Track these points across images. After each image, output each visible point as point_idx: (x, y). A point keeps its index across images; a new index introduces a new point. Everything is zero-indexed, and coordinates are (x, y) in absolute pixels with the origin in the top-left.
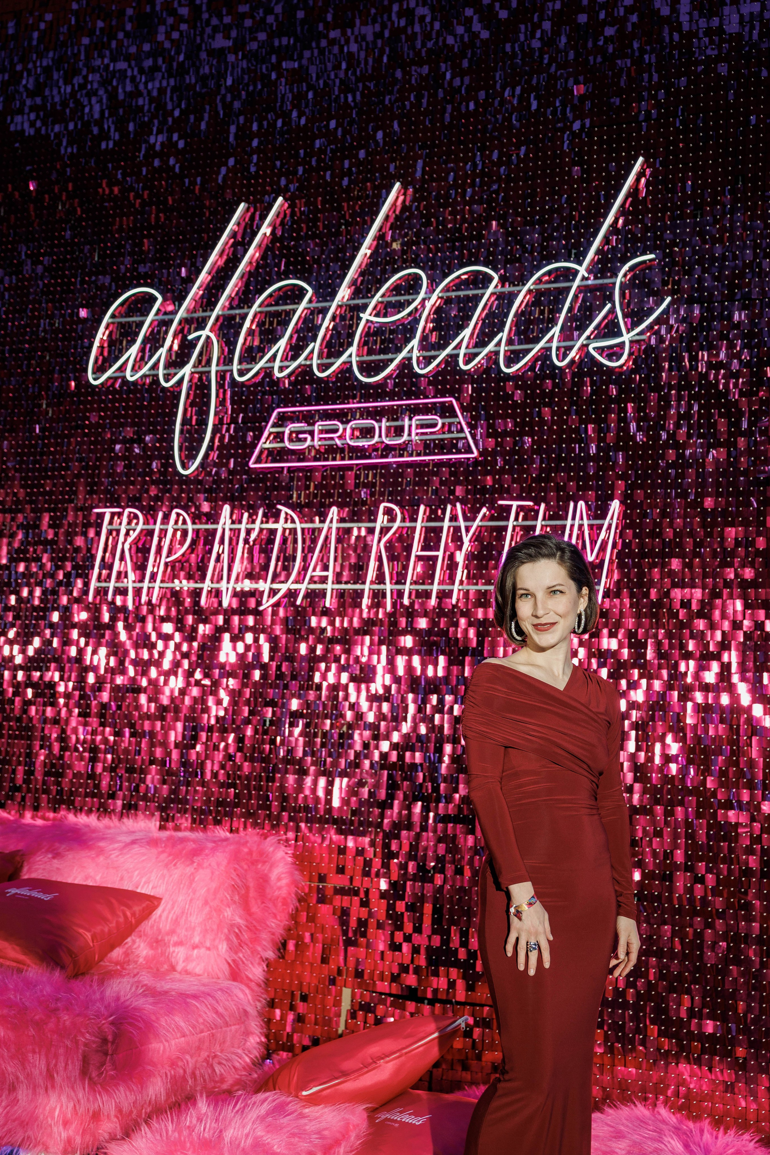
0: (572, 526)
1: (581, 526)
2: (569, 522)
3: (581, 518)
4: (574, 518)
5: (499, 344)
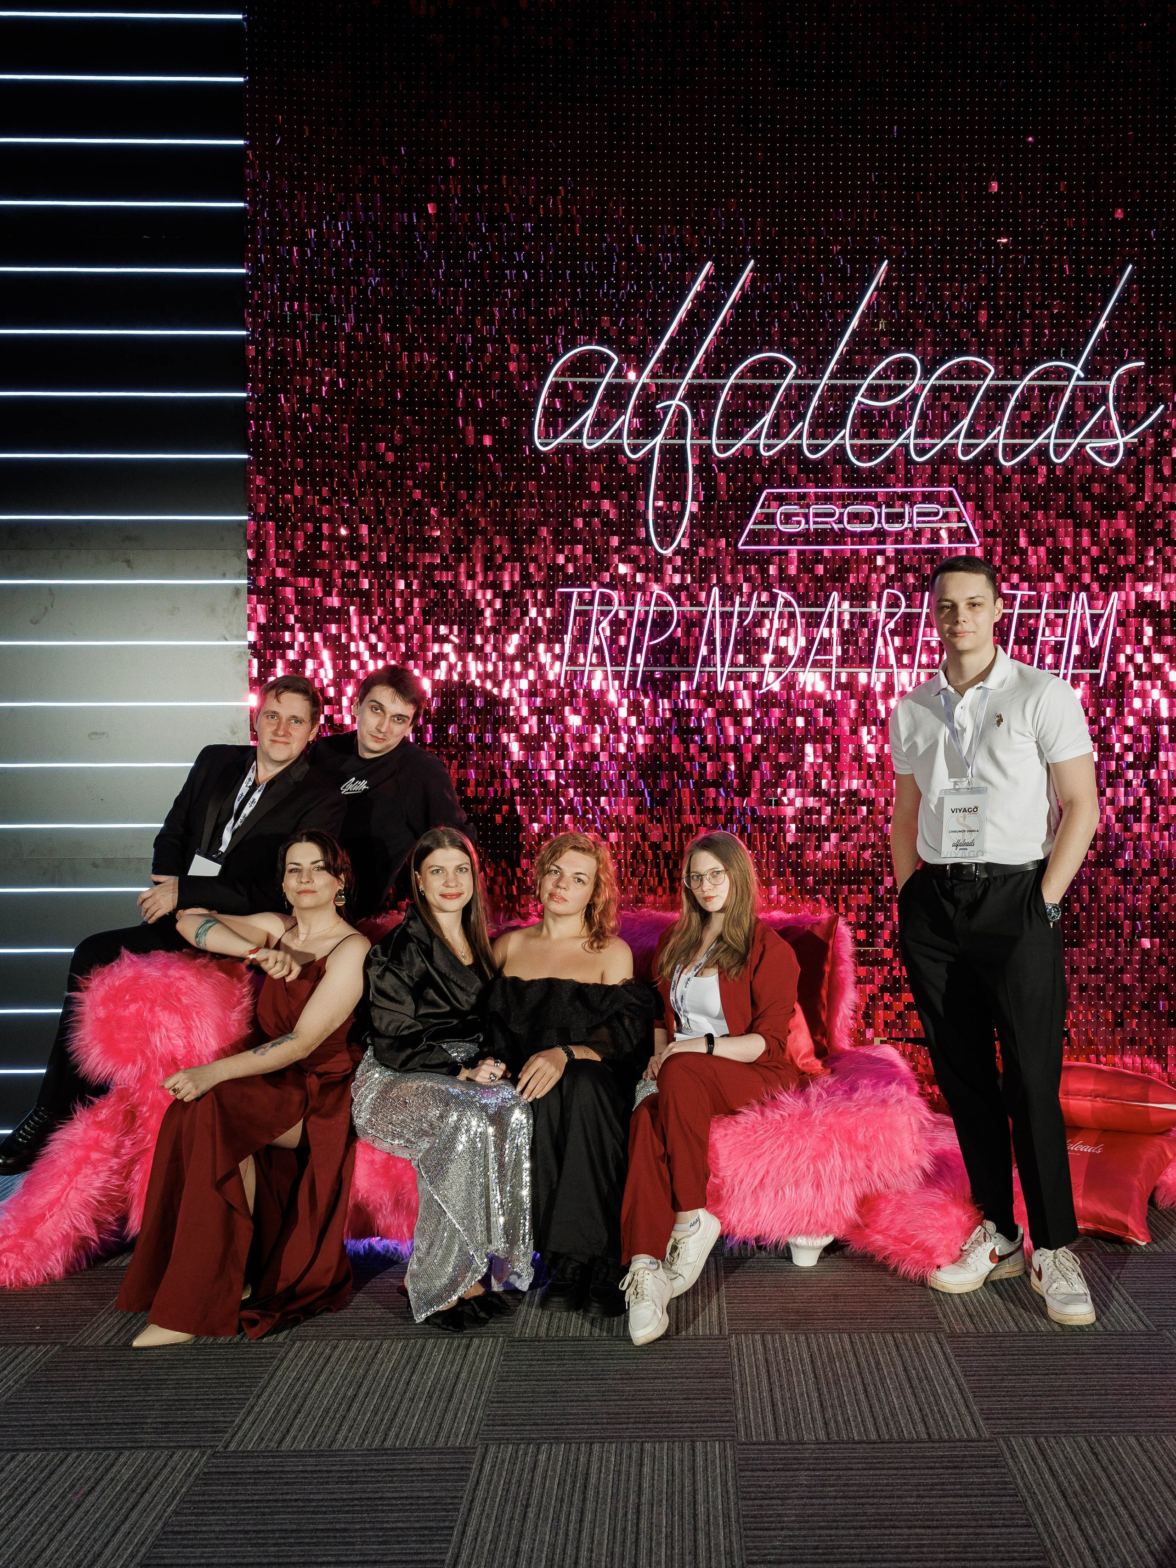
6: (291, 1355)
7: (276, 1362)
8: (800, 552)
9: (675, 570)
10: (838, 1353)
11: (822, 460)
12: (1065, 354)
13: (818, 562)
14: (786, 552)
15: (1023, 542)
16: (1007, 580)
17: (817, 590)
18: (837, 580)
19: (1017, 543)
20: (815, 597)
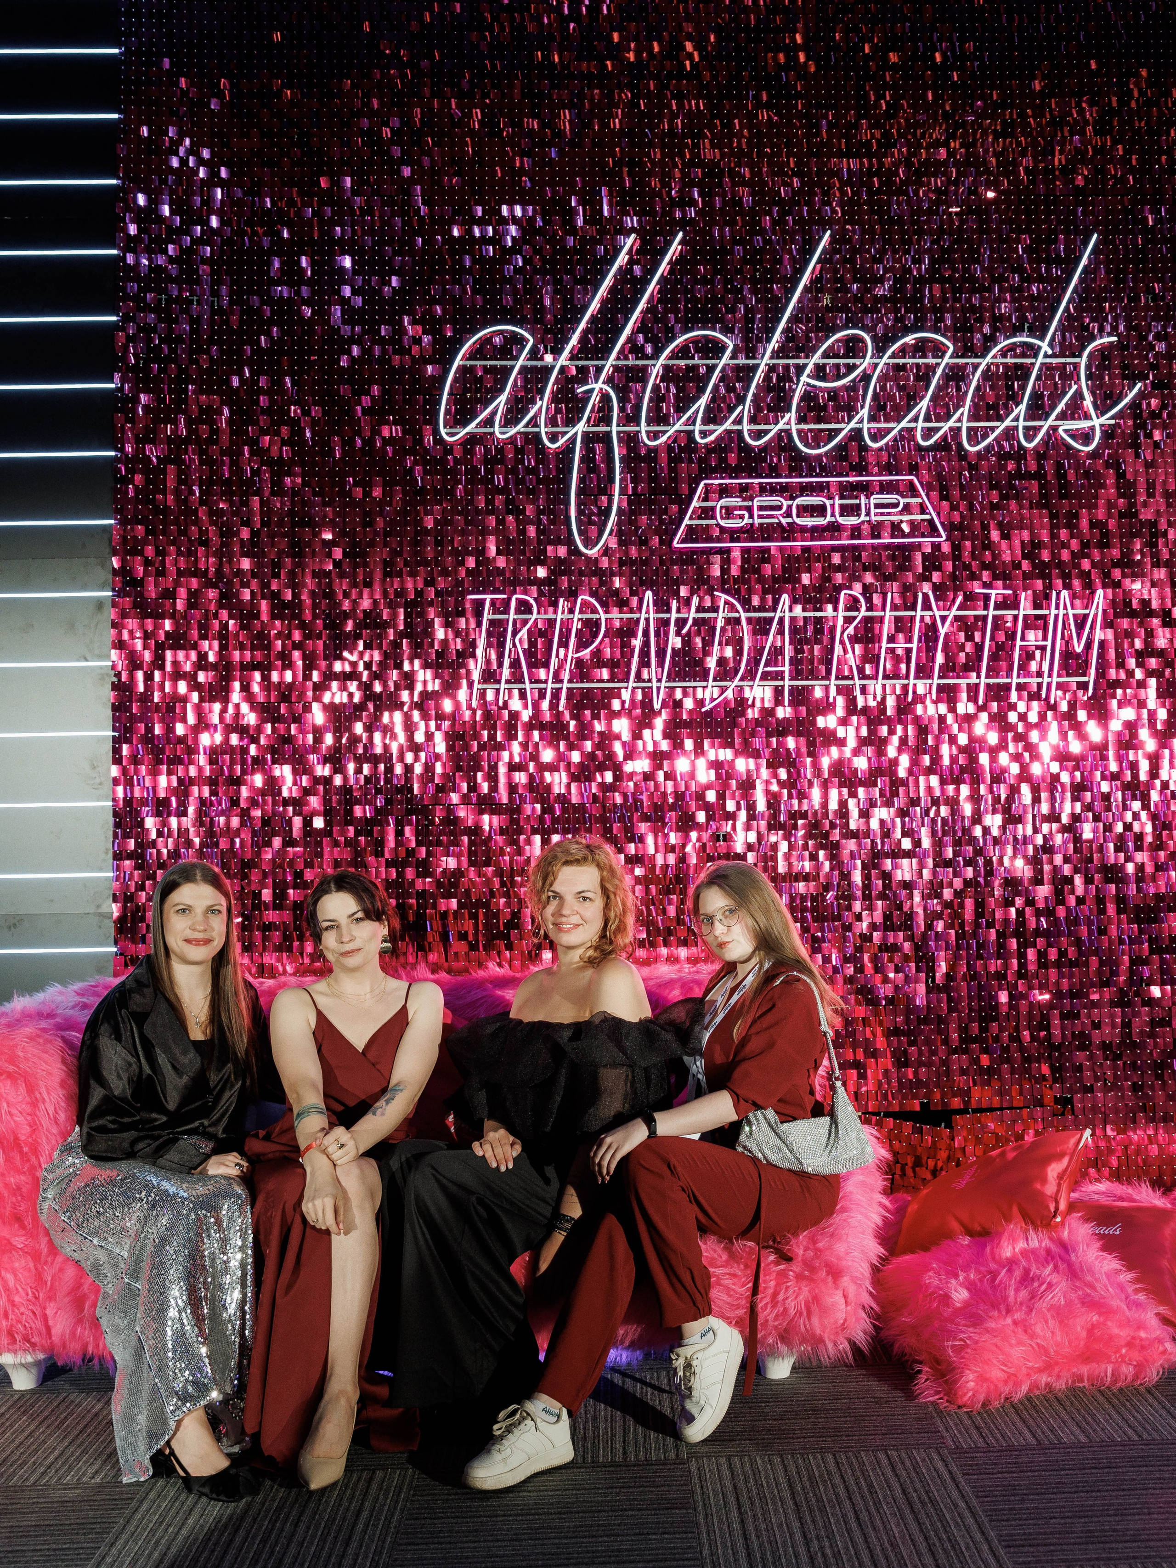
0: (1056, 616)
1: (1066, 616)
2: (1054, 612)
3: (1065, 607)
4: (1057, 607)
5: (959, 420)
6: (152, 1495)
7: (134, 1504)
8: (744, 550)
11: (764, 449)
12: (1030, 329)
13: (767, 561)
14: (728, 551)
15: (995, 535)
16: (979, 578)
17: (765, 592)
18: (787, 581)
19: (988, 537)
20: (763, 600)
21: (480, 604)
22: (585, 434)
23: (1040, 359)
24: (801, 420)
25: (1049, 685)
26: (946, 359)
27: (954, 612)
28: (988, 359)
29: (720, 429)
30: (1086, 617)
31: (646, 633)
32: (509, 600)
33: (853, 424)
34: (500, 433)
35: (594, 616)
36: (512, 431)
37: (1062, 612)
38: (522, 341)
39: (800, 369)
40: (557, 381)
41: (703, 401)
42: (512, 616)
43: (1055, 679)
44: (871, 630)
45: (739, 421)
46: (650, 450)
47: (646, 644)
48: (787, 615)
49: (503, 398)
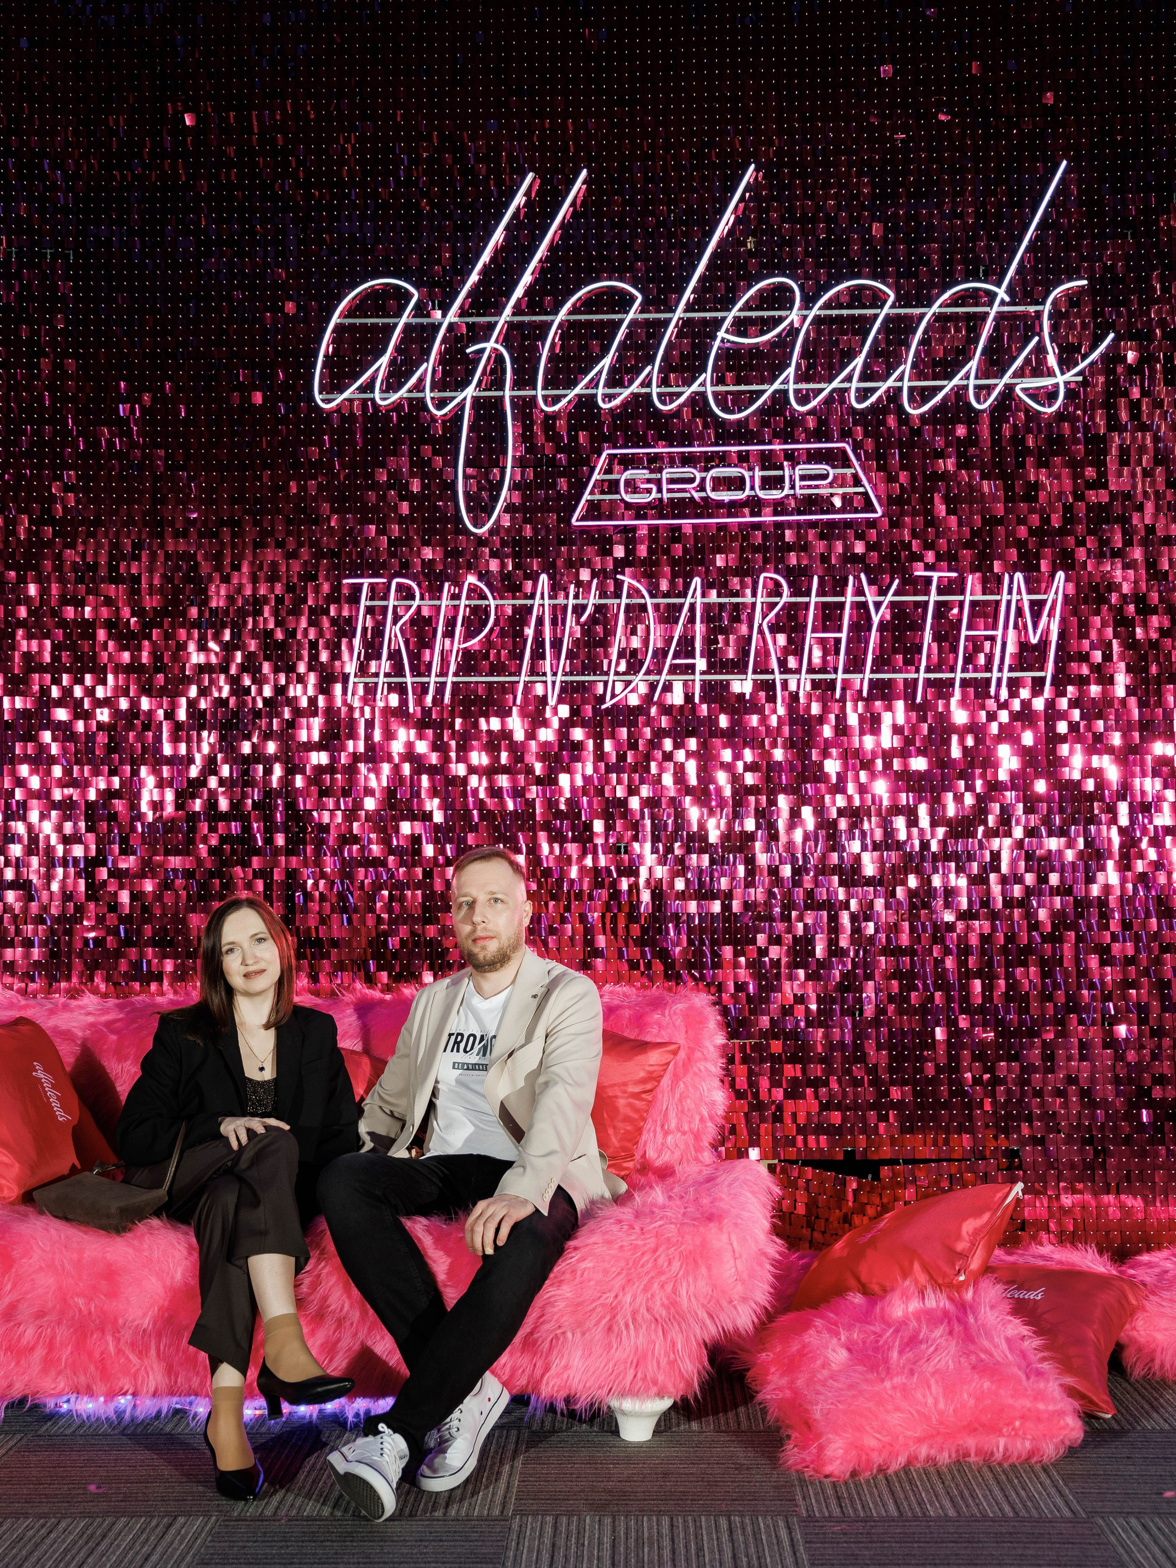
0: (1009, 602)
1: (1020, 602)
2: (1005, 597)
3: (1019, 592)
4: (1010, 592)
8: (653, 529)
9: (493, 555)
10: (650, 1538)
11: (677, 413)
12: (986, 273)
13: (677, 540)
14: (634, 529)
15: (941, 509)
16: (920, 558)
17: (674, 575)
18: (701, 562)
19: (930, 512)
20: (672, 583)
21: (358, 588)
22: (476, 400)
23: (996, 308)
24: (720, 380)
25: (999, 681)
26: (886, 310)
27: (889, 598)
28: (935, 308)
29: (626, 393)
30: (1043, 603)
31: (540, 621)
32: (390, 583)
33: (776, 385)
34: (383, 399)
35: (483, 603)
36: (394, 397)
37: (1015, 597)
38: (408, 296)
39: (718, 323)
40: (444, 341)
41: (606, 362)
42: (392, 602)
43: (1006, 674)
44: (795, 618)
45: (647, 383)
46: (548, 416)
47: (539, 633)
48: (699, 601)
49: (384, 360)
